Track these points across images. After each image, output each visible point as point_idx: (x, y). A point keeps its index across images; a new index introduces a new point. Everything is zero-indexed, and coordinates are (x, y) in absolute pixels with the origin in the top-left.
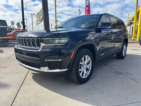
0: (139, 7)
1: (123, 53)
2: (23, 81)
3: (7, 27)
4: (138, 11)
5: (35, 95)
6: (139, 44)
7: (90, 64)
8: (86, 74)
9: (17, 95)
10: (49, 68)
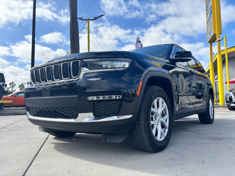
0: (215, 55)
1: (210, 113)
2: (36, 152)
3: (3, 85)
4: (214, 61)
5: (66, 171)
6: (227, 108)
7: (167, 117)
8: (162, 134)
9: (26, 172)
10: (94, 115)
